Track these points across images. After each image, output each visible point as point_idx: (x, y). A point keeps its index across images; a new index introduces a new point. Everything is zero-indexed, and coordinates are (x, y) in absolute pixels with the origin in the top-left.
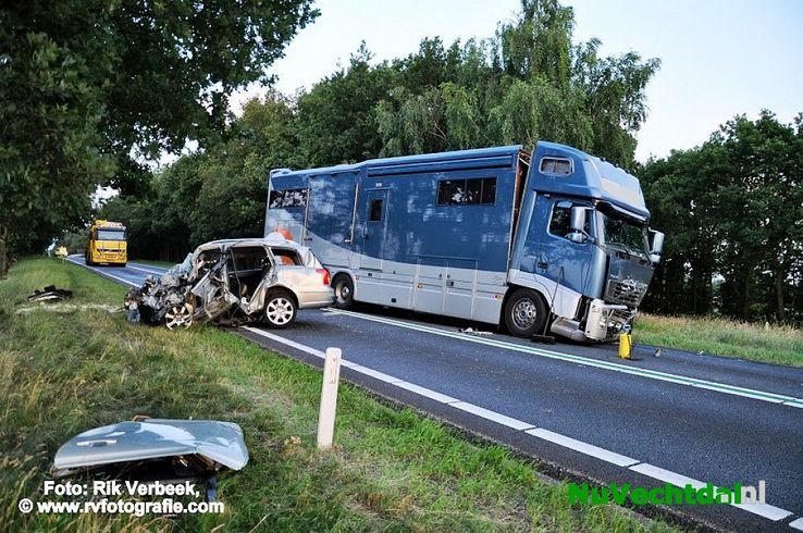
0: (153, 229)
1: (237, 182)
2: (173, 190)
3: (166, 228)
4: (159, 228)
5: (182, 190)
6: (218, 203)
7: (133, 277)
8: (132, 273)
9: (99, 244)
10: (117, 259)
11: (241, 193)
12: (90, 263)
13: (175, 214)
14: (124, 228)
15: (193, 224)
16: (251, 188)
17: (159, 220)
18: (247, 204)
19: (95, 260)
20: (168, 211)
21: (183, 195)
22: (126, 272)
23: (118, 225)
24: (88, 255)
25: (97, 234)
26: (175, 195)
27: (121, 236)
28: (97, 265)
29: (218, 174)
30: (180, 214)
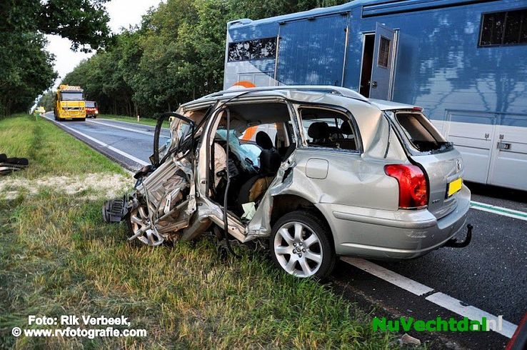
0: (104, 91)
1: (173, 48)
2: (118, 59)
3: (114, 90)
4: (108, 89)
5: (125, 58)
6: (157, 67)
7: (91, 130)
8: (91, 127)
9: (63, 104)
10: (78, 115)
11: (176, 57)
12: (58, 119)
13: (121, 79)
14: (82, 90)
15: (135, 86)
16: (185, 52)
17: (107, 84)
18: (182, 65)
19: (61, 116)
20: (115, 76)
21: (126, 63)
22: (86, 125)
23: (77, 88)
24: (56, 112)
25: (61, 96)
26: (120, 63)
27: (80, 96)
28: (63, 120)
29: (155, 42)
30: (125, 79)
